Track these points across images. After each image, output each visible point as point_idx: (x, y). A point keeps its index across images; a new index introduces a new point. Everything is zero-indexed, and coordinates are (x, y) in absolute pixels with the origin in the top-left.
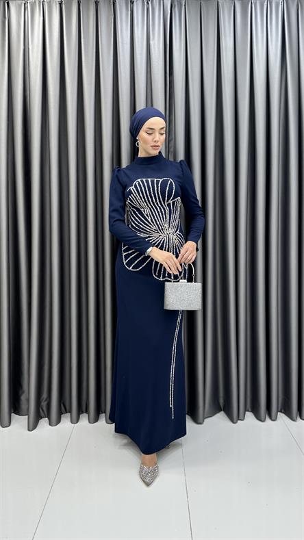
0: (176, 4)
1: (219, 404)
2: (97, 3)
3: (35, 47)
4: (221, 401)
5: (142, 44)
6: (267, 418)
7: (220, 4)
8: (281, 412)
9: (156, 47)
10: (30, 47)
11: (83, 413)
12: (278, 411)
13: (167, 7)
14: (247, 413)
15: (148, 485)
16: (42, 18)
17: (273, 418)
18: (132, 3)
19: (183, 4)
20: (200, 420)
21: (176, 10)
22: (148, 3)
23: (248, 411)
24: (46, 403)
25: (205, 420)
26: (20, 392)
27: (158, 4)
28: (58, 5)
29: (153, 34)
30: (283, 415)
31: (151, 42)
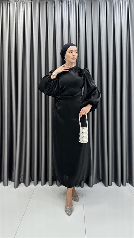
0: (81, 2)
1: (100, 178)
2: (47, 3)
3: (20, 22)
4: (101, 177)
5: (66, 20)
6: (122, 185)
7: (100, 2)
8: (128, 182)
9: (72, 21)
10: (18, 22)
11: (39, 181)
12: (126, 182)
13: (77, 4)
14: (112, 183)
15: (69, 215)
16: (23, 9)
17: (124, 185)
18: (62, 2)
19: (84, 2)
20: (91, 186)
21: (81, 5)
22: (69, 2)
23: (113, 182)
24: (23, 176)
25: (93, 185)
26: (12, 171)
27: (73, 2)
28: (30, 4)
29: (71, 16)
30: (129, 184)
31: (70, 19)
